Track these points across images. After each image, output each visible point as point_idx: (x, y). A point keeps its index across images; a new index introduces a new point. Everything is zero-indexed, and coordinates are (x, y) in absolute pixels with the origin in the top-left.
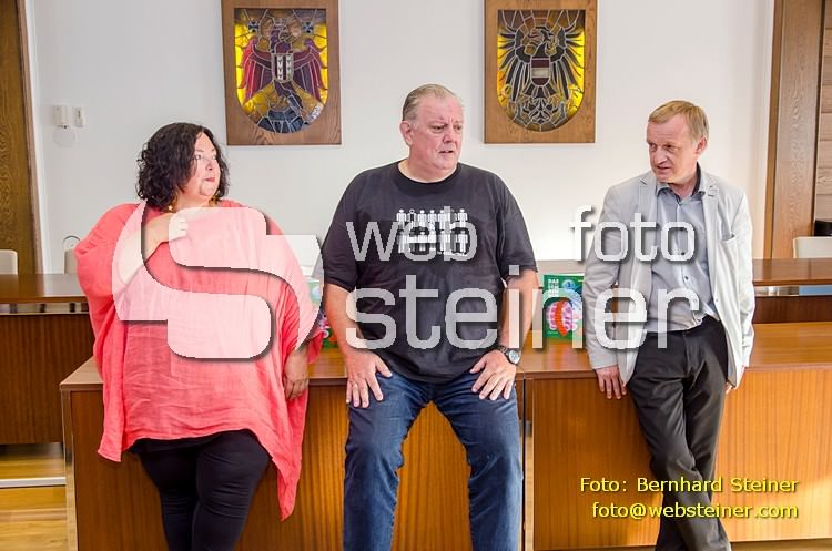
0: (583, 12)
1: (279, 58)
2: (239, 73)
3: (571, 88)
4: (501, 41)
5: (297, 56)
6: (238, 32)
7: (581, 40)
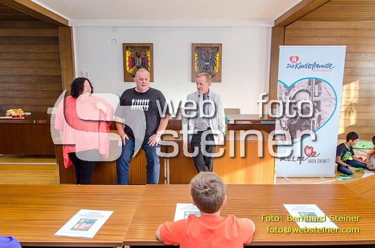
0: (218, 47)
1: (138, 59)
2: (127, 63)
3: (215, 68)
4: (196, 55)
5: (142, 59)
6: (127, 52)
7: (218, 55)
